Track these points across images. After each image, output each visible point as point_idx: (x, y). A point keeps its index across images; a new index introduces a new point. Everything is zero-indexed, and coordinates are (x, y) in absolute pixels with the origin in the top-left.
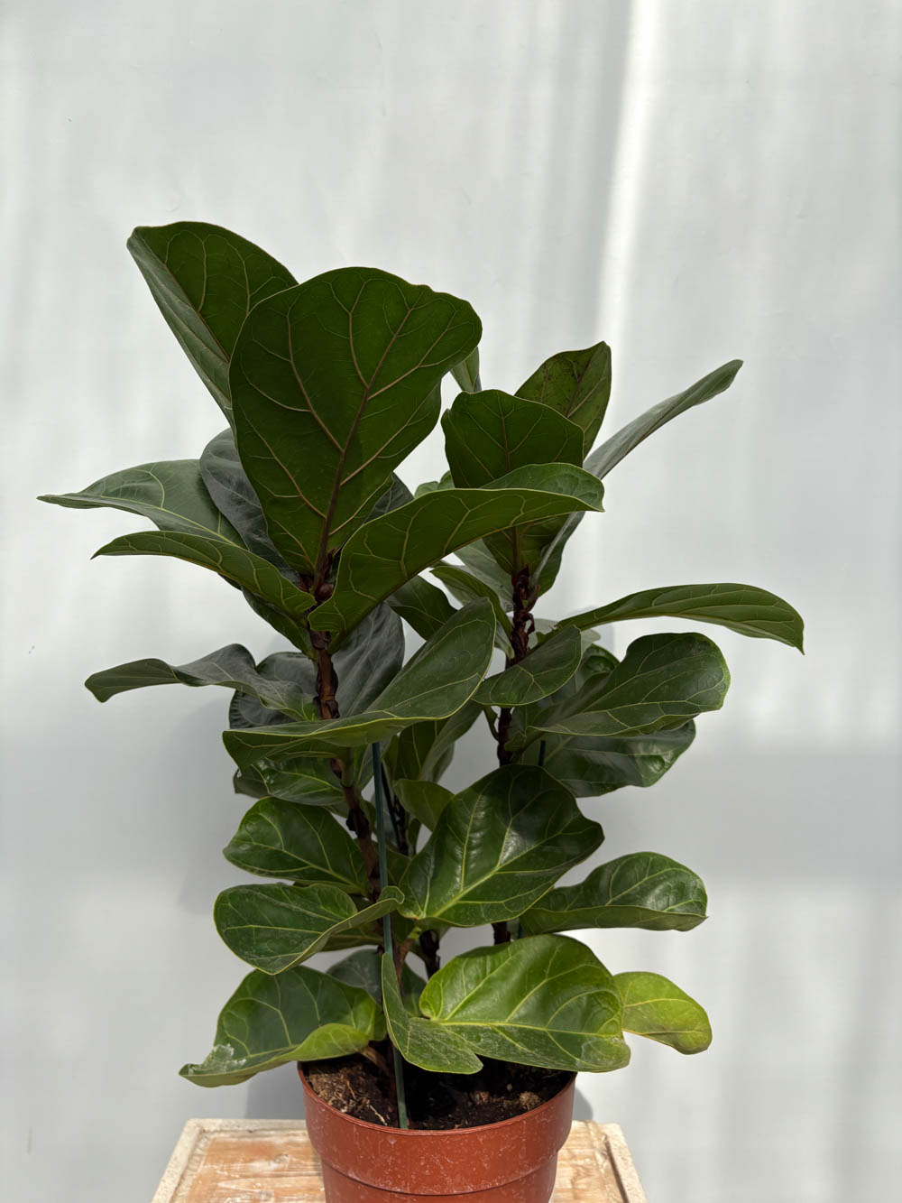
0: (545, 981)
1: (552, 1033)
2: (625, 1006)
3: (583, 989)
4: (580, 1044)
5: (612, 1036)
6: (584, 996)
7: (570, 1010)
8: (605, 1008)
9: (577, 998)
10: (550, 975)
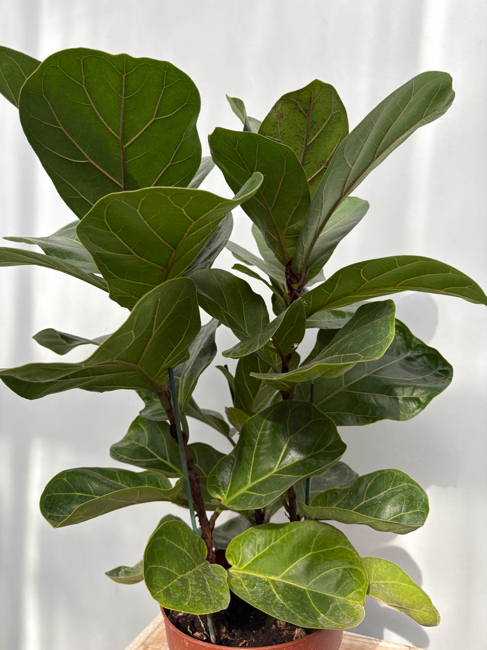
0: (310, 554)
1: (310, 592)
2: (373, 581)
3: (339, 563)
4: (329, 604)
5: (357, 602)
6: (341, 568)
7: (327, 577)
8: (355, 580)
9: (334, 570)
10: (314, 550)
